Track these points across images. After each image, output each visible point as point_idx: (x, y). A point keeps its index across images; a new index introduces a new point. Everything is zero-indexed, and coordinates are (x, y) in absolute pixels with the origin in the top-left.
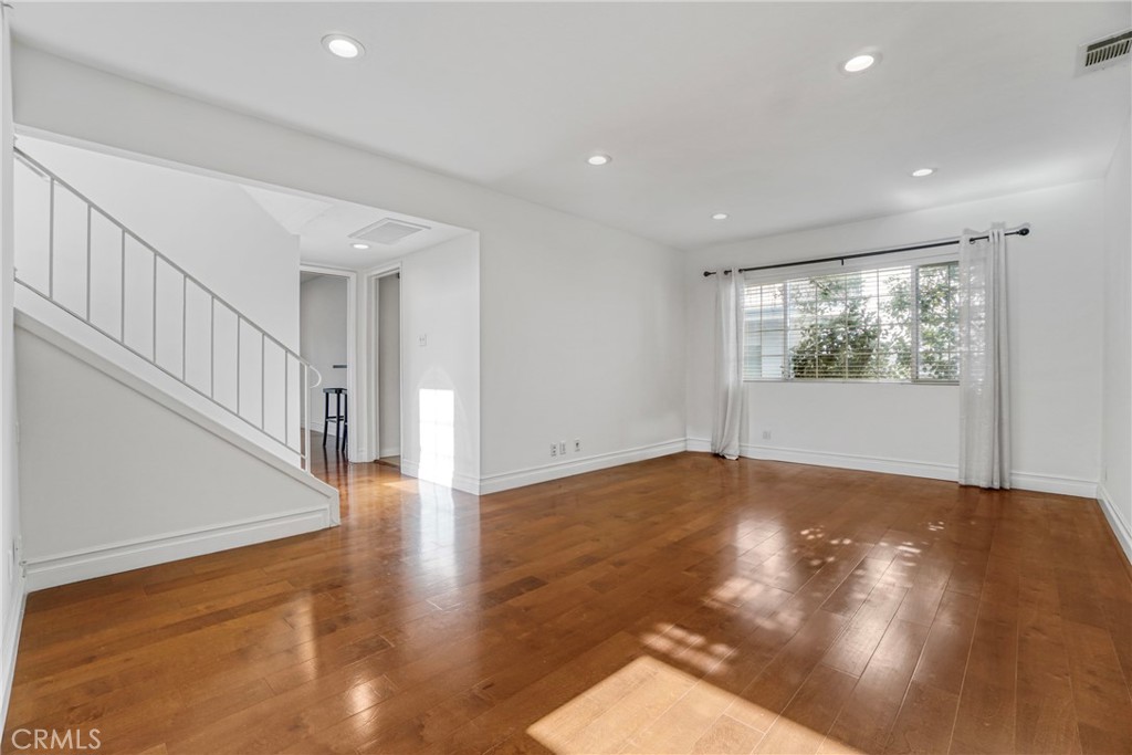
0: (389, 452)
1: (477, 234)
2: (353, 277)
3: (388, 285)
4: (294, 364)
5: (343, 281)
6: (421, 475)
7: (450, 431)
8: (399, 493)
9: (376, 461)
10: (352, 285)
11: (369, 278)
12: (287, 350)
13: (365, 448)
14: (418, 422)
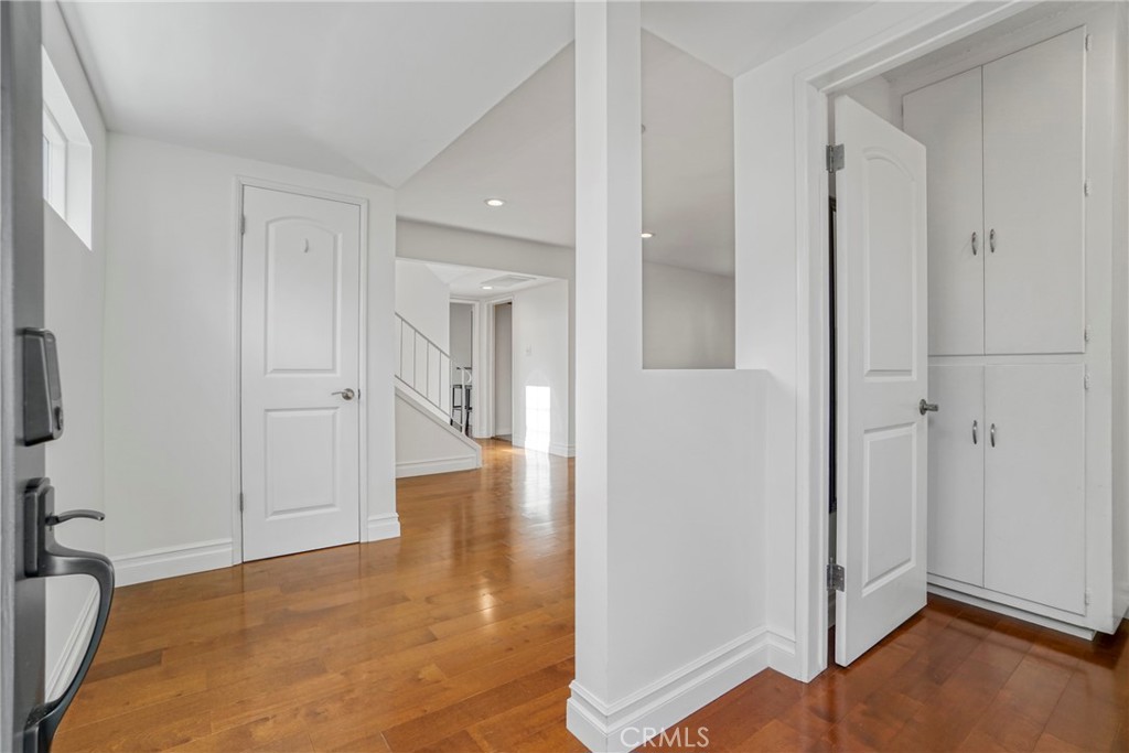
0: (502, 432)
1: (567, 281)
2: (477, 304)
3: (503, 311)
4: (446, 361)
5: (471, 306)
6: (527, 445)
7: (548, 414)
8: (510, 456)
9: (492, 438)
10: (476, 311)
11: (488, 306)
12: (441, 351)
13: (485, 428)
14: (525, 408)
